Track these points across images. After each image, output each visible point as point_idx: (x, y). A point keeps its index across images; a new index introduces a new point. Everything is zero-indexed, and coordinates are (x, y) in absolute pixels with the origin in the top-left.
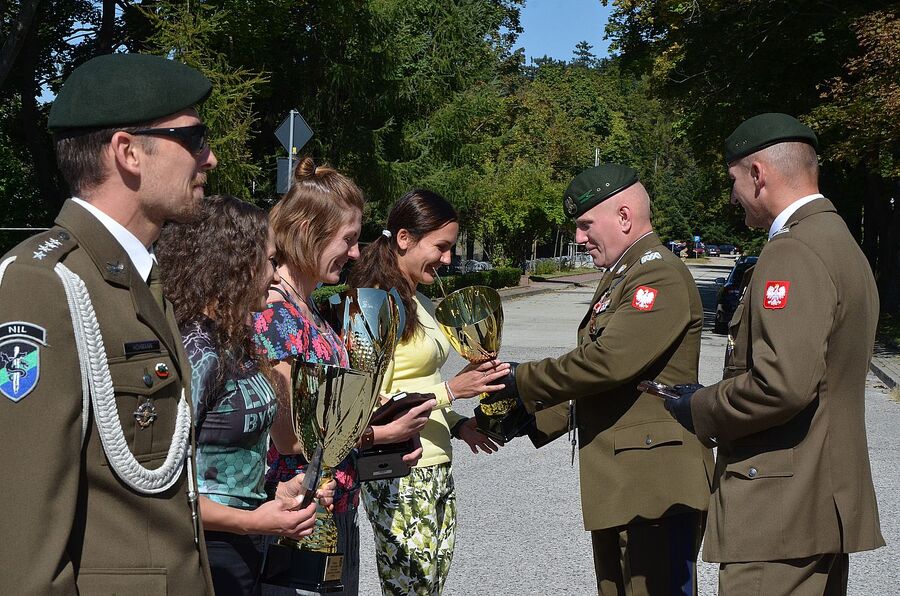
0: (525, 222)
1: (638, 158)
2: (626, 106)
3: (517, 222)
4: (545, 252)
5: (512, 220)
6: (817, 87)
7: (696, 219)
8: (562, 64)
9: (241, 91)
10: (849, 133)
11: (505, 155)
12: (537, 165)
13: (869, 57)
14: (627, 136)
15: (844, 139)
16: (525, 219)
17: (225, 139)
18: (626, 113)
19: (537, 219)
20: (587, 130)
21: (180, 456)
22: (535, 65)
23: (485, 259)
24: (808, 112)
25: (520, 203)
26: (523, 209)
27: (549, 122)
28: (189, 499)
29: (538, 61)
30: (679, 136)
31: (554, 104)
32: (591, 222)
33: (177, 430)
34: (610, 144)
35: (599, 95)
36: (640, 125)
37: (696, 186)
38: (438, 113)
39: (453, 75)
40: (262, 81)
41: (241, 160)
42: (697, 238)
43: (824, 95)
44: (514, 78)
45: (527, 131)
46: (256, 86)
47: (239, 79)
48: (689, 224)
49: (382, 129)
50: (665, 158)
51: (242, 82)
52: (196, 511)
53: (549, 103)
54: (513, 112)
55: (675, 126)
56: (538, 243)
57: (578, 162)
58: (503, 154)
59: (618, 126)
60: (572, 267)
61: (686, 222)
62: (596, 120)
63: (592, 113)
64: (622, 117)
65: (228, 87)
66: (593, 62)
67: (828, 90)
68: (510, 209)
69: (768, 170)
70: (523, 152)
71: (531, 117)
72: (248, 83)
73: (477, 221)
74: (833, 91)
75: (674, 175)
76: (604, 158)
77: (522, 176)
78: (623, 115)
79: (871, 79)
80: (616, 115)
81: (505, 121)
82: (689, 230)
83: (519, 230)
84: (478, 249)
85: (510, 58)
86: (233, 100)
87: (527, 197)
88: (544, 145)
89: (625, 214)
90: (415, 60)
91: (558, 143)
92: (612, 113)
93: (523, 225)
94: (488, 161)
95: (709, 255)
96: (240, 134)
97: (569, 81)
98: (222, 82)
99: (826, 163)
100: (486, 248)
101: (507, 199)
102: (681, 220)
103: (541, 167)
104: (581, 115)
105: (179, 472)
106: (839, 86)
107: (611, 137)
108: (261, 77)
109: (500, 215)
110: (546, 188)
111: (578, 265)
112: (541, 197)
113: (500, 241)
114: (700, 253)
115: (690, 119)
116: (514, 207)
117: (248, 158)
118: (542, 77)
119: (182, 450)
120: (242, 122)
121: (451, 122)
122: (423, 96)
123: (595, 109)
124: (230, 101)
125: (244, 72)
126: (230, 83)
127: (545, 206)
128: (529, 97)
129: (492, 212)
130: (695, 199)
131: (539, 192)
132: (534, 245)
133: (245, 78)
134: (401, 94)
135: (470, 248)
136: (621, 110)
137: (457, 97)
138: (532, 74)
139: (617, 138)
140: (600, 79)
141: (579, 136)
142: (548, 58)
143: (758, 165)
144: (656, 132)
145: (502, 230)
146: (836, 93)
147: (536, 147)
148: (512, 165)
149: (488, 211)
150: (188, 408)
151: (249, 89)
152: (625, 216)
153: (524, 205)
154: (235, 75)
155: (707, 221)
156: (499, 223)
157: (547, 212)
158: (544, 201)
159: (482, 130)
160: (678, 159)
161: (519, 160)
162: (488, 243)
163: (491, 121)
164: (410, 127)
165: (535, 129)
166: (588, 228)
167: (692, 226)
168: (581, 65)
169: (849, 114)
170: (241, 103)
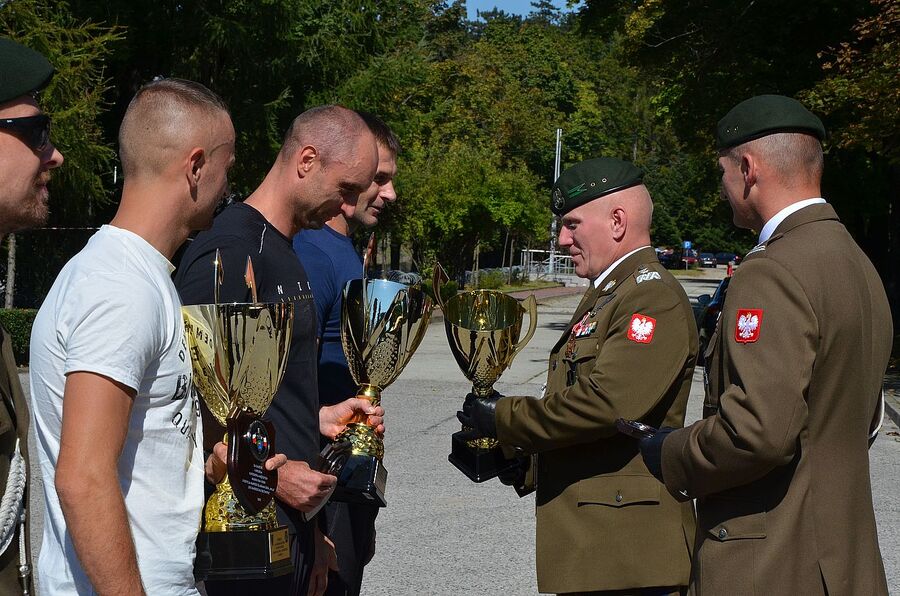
0: (463, 222)
1: (613, 141)
2: (597, 74)
3: (452, 222)
4: (491, 260)
5: (447, 219)
6: (819, 56)
7: (686, 219)
8: (516, 19)
9: (90, 50)
10: (861, 113)
11: (438, 137)
12: (479, 149)
13: (885, 18)
14: (598, 113)
15: (856, 121)
16: (463, 219)
17: (69, 113)
18: (597, 84)
19: (479, 220)
20: (545, 104)
21: (11, 522)
22: (482, 20)
23: (414, 269)
24: (810, 87)
25: (458, 199)
26: (462, 206)
27: (497, 94)
28: (20, 573)
29: (486, 15)
30: (659, 114)
31: (505, 71)
32: (578, 221)
33: (8, 490)
34: (576, 123)
35: (563, 60)
36: (615, 99)
37: (686, 178)
38: (351, 83)
39: (369, 34)
40: (114, 38)
41: (91, 139)
42: (687, 244)
43: (828, 66)
44: (454, 37)
45: (468, 105)
46: (109, 44)
47: (87, 35)
48: (678, 225)
49: (275, 103)
50: (647, 142)
51: (91, 39)
52: (29, 589)
53: (497, 69)
54: (450, 81)
55: (654, 101)
56: (482, 249)
57: (535, 146)
58: (436, 135)
59: (587, 100)
60: (525, 280)
61: (673, 223)
62: (558, 91)
63: (553, 83)
64: (592, 89)
65: (71, 45)
66: (556, 17)
67: (833, 60)
68: (445, 205)
69: (760, 164)
70: (462, 133)
71: (473, 88)
72: (98, 41)
73: (403, 220)
74: (839, 60)
75: (660, 163)
76: (567, 141)
77: (460, 164)
78: (593, 85)
79: (886, 46)
80: (584, 87)
81: (440, 92)
82: (678, 234)
83: (456, 232)
84: (406, 256)
85: (446, 12)
86: (78, 63)
87: (466, 191)
88: (490, 124)
89: (619, 218)
90: (318, 15)
91: (509, 121)
92: (578, 83)
93: (461, 226)
94: (417, 144)
95: (704, 266)
96: (89, 107)
97: (523, 42)
98: (64, 38)
99: (834, 150)
100: (415, 256)
101: (441, 192)
102: (667, 221)
103: (485, 151)
104: (538, 86)
105: (9, 542)
106: (847, 53)
107: (578, 114)
108: (114, 33)
109: (432, 214)
110: (490, 180)
111: (533, 277)
112: (485, 190)
113: (432, 246)
114: (691, 263)
115: (672, 93)
116: (449, 203)
117: (99, 138)
118: (489, 36)
119: (13, 515)
120: (90, 92)
121: (367, 93)
122: (331, 60)
123: (556, 78)
124: (74, 64)
125: (93, 26)
126: (75, 40)
127: (489, 203)
128: (471, 63)
129: (422, 209)
130: (686, 194)
131: (482, 184)
132: (477, 251)
133: (94, 33)
134: (300, 58)
135: (396, 255)
136: (591, 79)
137: (375, 62)
138: (479, 32)
139: (585, 115)
140: (563, 39)
141: (535, 112)
142: (499, 11)
143: (750, 158)
144: (636, 108)
145: (435, 232)
146: (842, 62)
147: (480, 126)
148: (448, 148)
149: (416, 208)
150: (23, 462)
151: (100, 49)
152: (619, 220)
153: (463, 199)
154: (81, 30)
155: (700, 222)
156: (431, 224)
157: (492, 210)
158: (488, 195)
159: (411, 104)
160: (664, 142)
161: (456, 143)
162: (418, 249)
163: (422, 93)
164: (314, 101)
165: (478, 103)
166: (574, 228)
167: (681, 228)
168: (541, 21)
169: (863, 89)
170: (90, 67)
